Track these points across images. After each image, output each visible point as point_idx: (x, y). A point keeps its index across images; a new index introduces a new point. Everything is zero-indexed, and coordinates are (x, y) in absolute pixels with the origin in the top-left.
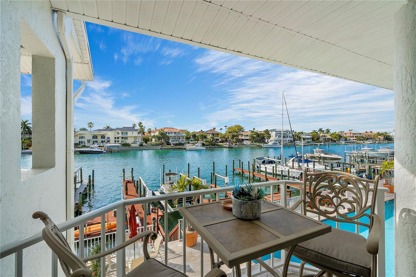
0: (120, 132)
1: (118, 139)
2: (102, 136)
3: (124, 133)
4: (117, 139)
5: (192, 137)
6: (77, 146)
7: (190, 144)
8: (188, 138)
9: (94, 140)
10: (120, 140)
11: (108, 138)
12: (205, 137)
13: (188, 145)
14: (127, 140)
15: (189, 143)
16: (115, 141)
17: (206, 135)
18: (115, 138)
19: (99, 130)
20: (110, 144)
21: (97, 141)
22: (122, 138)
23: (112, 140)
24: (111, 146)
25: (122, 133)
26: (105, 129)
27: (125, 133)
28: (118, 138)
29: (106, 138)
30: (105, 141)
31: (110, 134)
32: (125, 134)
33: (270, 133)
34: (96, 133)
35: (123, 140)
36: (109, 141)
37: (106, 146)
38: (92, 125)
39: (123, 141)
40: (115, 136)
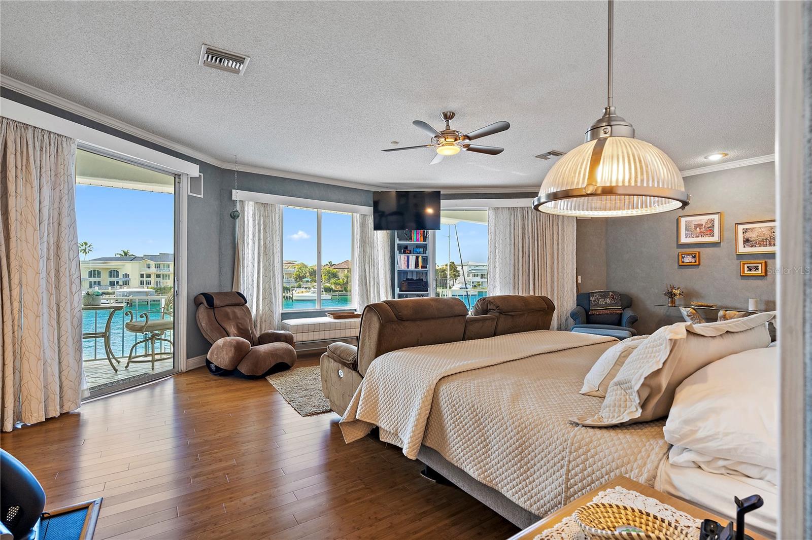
0: (153, 263)
1: (149, 279)
2: (111, 272)
3: (162, 266)
4: (145, 279)
5: (308, 274)
7: (301, 289)
8: (300, 278)
9: (93, 279)
10: (153, 279)
11: (126, 276)
12: (335, 276)
13: (299, 290)
14: (168, 280)
15: (299, 287)
16: (142, 283)
17: (335, 270)
18: (142, 276)
19: (106, 260)
20: (129, 288)
21: (99, 282)
22: (158, 276)
23: (135, 280)
24: (130, 293)
25: (158, 267)
26: (119, 256)
27: (164, 265)
28: (148, 276)
29: (121, 276)
30: (117, 282)
31: (131, 269)
32: (164, 267)
33: (457, 269)
34: (99, 266)
35: (158, 279)
36: (126, 283)
37: (120, 292)
38: (89, 248)
39: (160, 283)
40: (142, 273)
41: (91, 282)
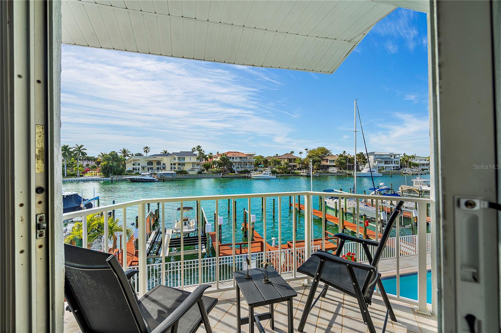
0: (176, 157)
1: (175, 166)
2: (157, 162)
3: (181, 159)
4: (173, 166)
5: (262, 162)
6: (130, 174)
7: (257, 172)
8: (257, 165)
9: (149, 166)
10: (177, 166)
11: (164, 164)
12: (279, 163)
13: (255, 172)
14: (184, 167)
15: (256, 170)
16: (171, 168)
17: (279, 160)
18: (171, 164)
19: (155, 156)
20: (165, 171)
21: (152, 168)
22: (179, 164)
23: (168, 167)
24: (164, 174)
25: (179, 158)
26: (162, 153)
27: (182, 158)
28: (175, 164)
29: (162, 164)
30: (160, 168)
31: (166, 161)
32: (182, 159)
33: (365, 158)
34: (152, 159)
35: (179, 166)
36: (164, 168)
37: (159, 173)
38: (148, 150)
39: (180, 168)
40: (171, 162)
41: (148, 168)
